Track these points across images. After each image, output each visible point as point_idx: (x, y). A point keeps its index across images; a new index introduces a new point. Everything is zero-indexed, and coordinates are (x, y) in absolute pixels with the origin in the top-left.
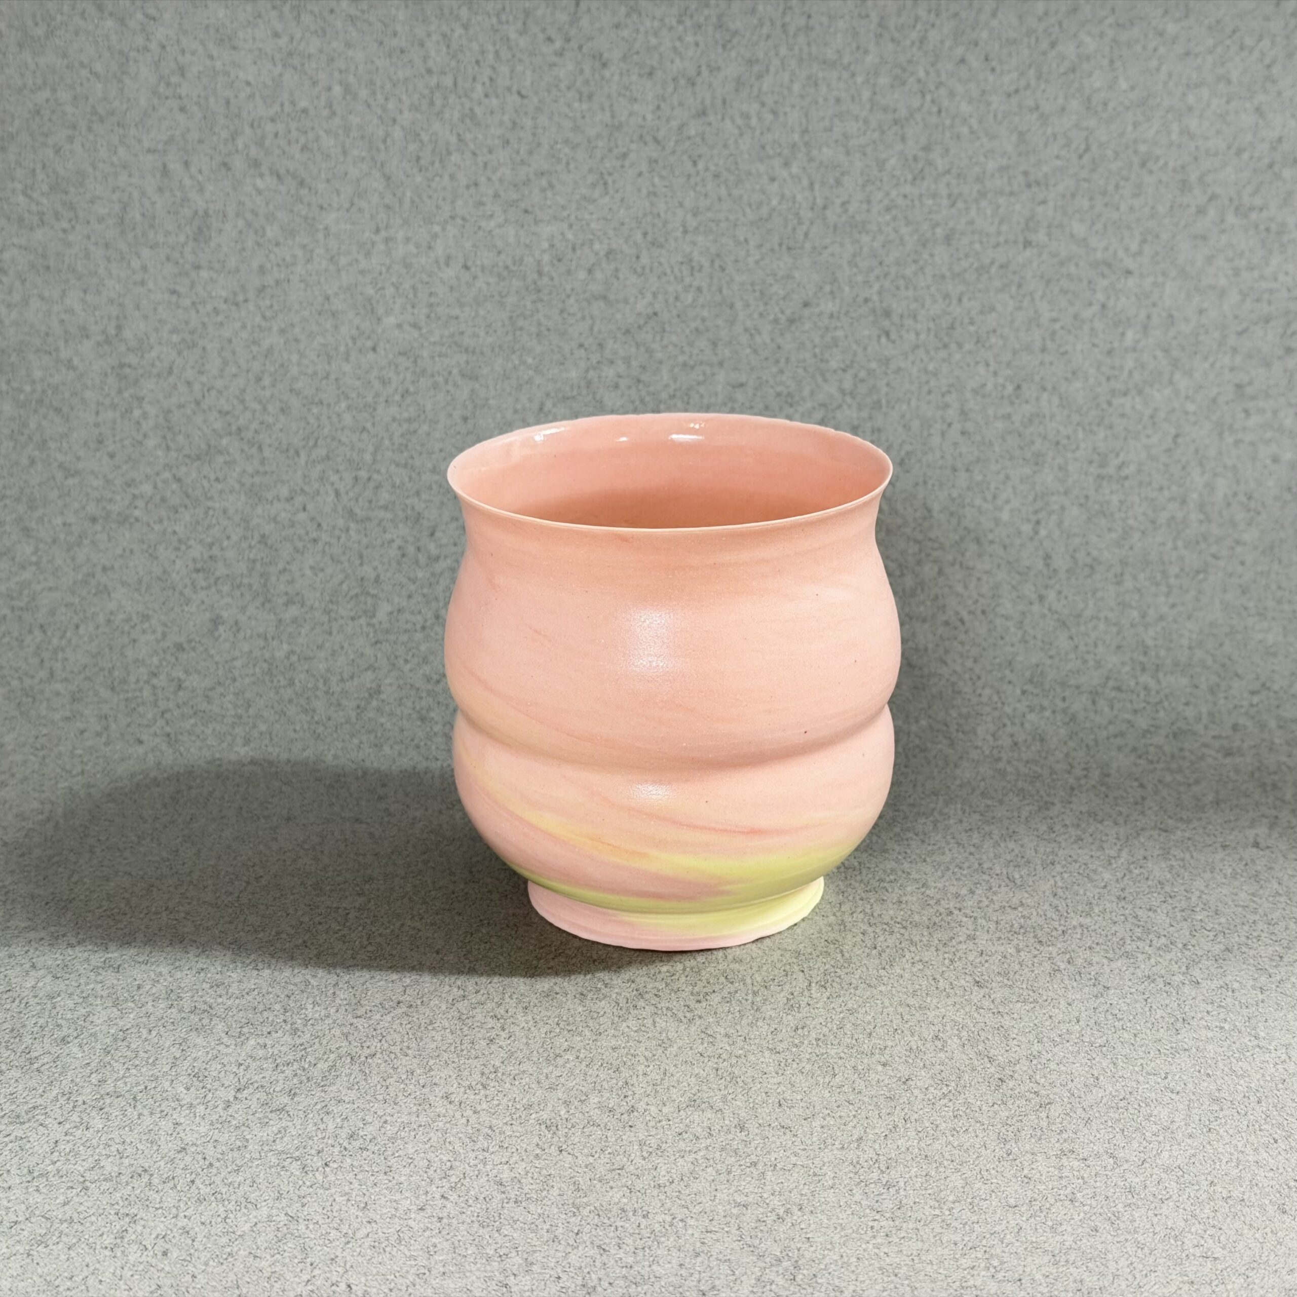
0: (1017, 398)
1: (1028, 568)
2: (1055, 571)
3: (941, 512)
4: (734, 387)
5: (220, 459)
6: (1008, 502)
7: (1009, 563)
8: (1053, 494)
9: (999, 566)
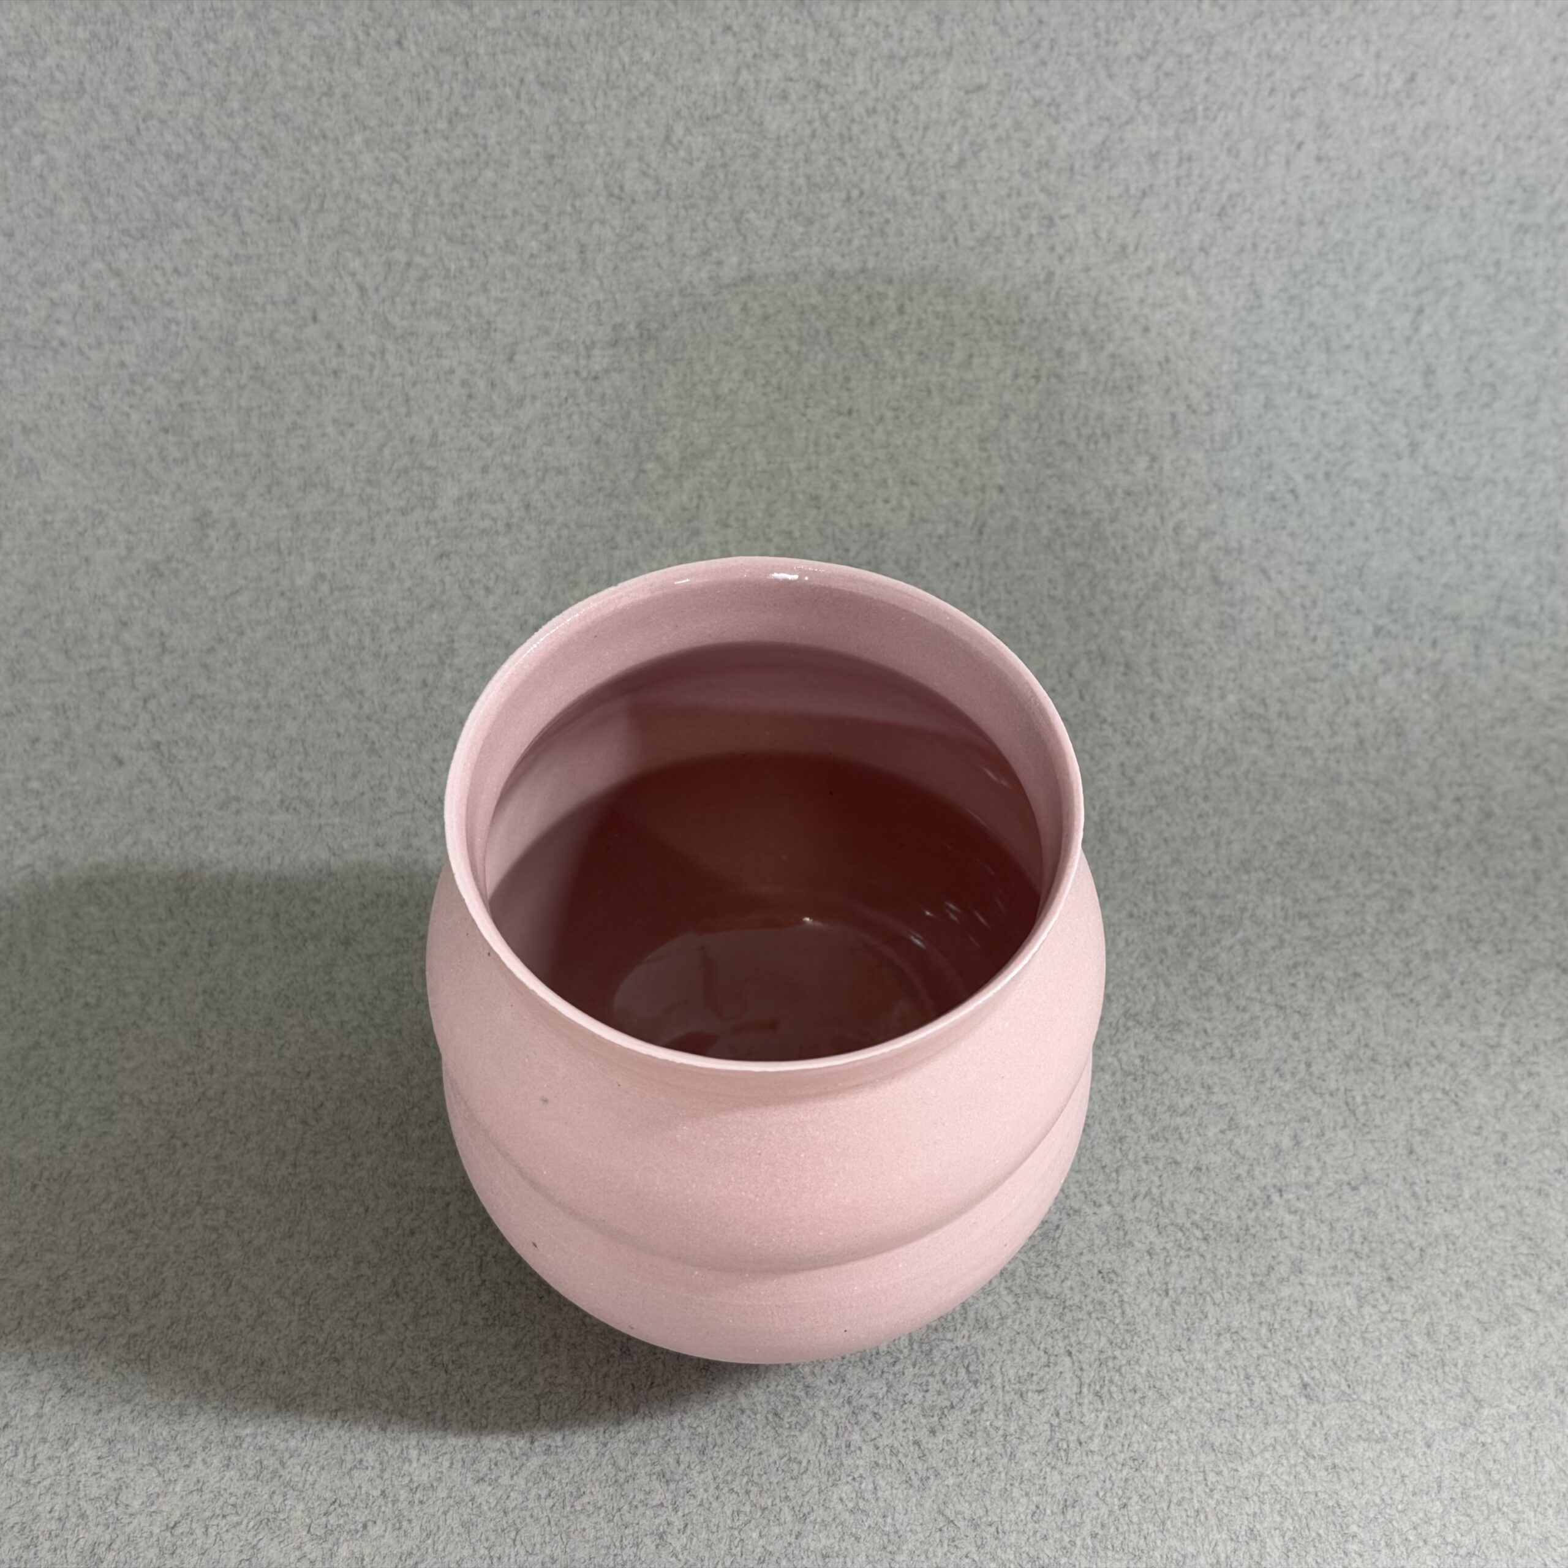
0: (1408, 96)
1: (1399, 392)
2: (1438, 396)
3: (1274, 297)
4: (967, 93)
5: (177, 236)
6: (1378, 275)
7: (1371, 384)
8: (1447, 261)
9: (1356, 389)
